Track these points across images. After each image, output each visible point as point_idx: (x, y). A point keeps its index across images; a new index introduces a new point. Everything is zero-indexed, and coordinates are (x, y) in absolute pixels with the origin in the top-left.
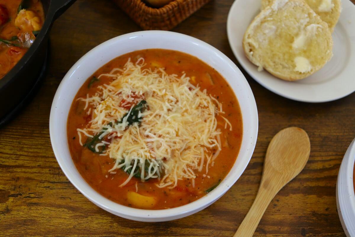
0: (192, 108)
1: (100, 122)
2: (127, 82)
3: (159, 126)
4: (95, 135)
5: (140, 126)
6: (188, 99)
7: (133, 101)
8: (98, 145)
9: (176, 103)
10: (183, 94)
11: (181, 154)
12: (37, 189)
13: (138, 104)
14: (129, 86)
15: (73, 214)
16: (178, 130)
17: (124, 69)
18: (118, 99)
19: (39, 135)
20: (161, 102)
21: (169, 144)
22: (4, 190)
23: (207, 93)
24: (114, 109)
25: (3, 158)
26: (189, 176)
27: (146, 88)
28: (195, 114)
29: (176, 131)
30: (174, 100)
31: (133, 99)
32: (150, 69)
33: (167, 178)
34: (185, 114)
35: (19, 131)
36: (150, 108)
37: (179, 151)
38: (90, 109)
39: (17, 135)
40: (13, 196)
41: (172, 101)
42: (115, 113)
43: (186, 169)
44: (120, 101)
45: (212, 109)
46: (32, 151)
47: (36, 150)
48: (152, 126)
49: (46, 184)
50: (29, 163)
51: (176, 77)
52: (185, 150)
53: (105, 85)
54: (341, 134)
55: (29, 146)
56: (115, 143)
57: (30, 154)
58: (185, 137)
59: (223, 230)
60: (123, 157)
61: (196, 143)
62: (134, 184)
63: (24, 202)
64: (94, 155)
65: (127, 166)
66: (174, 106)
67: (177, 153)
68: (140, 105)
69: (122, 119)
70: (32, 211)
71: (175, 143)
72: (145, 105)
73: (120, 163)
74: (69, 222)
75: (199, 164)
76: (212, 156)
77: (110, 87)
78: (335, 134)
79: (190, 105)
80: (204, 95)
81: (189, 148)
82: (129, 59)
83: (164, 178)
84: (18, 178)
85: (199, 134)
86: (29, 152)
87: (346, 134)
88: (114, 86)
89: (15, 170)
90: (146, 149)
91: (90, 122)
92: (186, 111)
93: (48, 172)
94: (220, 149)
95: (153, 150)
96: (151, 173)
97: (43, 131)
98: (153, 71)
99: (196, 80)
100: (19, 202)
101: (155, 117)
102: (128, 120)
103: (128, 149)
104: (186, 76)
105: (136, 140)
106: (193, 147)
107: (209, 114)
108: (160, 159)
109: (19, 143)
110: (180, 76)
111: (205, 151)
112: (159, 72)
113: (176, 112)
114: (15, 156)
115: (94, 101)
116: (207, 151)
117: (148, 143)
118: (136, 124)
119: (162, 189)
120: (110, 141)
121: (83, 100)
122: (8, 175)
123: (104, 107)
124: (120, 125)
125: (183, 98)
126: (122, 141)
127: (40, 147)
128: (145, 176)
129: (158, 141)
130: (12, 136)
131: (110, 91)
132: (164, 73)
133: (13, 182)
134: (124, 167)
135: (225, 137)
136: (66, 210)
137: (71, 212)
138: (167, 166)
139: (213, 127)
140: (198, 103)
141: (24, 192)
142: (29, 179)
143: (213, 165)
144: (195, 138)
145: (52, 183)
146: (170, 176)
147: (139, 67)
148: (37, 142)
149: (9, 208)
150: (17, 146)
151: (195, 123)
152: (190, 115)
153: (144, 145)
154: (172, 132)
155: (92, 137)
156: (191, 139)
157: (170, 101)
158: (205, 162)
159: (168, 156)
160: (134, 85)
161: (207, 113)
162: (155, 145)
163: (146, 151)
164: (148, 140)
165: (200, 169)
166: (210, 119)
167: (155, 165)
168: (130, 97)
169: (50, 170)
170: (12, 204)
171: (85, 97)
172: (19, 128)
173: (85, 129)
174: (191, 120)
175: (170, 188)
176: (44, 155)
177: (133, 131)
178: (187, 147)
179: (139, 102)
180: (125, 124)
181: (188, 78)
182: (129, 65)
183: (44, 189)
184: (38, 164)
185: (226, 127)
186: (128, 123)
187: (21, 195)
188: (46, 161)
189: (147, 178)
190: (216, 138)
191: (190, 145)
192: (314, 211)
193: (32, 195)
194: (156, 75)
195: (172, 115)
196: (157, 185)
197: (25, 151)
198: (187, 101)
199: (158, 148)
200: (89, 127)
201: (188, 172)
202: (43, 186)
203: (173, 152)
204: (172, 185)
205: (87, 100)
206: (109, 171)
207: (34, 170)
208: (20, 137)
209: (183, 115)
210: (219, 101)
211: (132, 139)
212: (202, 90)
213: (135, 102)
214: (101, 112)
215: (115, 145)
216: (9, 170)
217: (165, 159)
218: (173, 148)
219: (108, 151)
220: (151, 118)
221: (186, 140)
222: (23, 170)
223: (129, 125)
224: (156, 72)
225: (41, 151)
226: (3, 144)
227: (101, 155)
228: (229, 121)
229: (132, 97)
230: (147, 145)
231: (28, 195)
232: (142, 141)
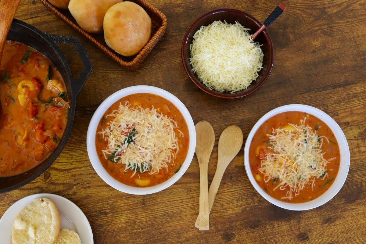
0: (160, 128)
1: (113, 146)
2: (122, 118)
3: (144, 142)
4: (112, 153)
5: (134, 143)
6: (157, 123)
7: (128, 131)
8: (115, 158)
9: (151, 127)
10: (154, 121)
11: (158, 155)
12: (87, 179)
13: (131, 132)
14: (124, 121)
15: (109, 189)
16: (155, 143)
17: (119, 110)
18: (120, 129)
19: (79, 148)
20: (143, 128)
21: (152, 152)
22: (70, 183)
23: (167, 117)
24: (119, 136)
25: (64, 165)
26: (164, 166)
27: (134, 121)
28: (162, 131)
29: (154, 144)
30: (150, 126)
31: (128, 130)
32: (133, 107)
33: (153, 169)
34: (157, 132)
35: (67, 148)
36: (138, 132)
37: (157, 154)
38: (106, 138)
39: (67, 151)
40: (75, 185)
41: (149, 127)
42: (120, 139)
43: (162, 163)
44: (121, 131)
45: (171, 126)
46: (78, 158)
47: (80, 158)
48: (141, 143)
49: (91, 176)
50: (79, 166)
51: (149, 110)
52: (160, 152)
53: (110, 122)
54: (252, 116)
55: (76, 156)
56: (123, 155)
57: (77, 160)
58: (159, 146)
59: (188, 183)
60: (129, 162)
61: (165, 147)
62: (138, 175)
63: (82, 187)
64: (114, 164)
65: (132, 167)
66: (150, 129)
67: (157, 156)
68: (132, 132)
69: (124, 142)
70: (88, 191)
71: (154, 151)
72: (135, 131)
73: (128, 166)
74: (108, 193)
75: (169, 159)
76: (175, 153)
77: (113, 123)
78: (248, 117)
79: (159, 127)
80: (166, 118)
81: (162, 151)
82: (121, 103)
83: (152, 170)
84: (75, 175)
85: (166, 142)
86: (76, 159)
87: (254, 116)
88: (116, 122)
89: (72, 171)
90: (140, 157)
91: (108, 146)
92: (158, 130)
93: (90, 168)
94: (178, 149)
95: (144, 158)
96: (145, 169)
97: (81, 146)
98: (135, 108)
99: (160, 110)
100: (79, 188)
101: (141, 137)
102: (128, 142)
103: (131, 158)
104: (155, 108)
105: (134, 151)
106: (164, 150)
107: (170, 130)
108: (148, 161)
109: (70, 155)
110: (151, 109)
111: (171, 151)
112: (139, 109)
113: (152, 132)
114: (70, 163)
115: (107, 132)
116: (172, 151)
117: (140, 153)
118: (132, 143)
119: (152, 175)
120: (121, 155)
121: (101, 133)
122: (69, 174)
123: (113, 137)
124: (124, 145)
125: (155, 124)
126: (127, 154)
127: (81, 155)
128: (142, 171)
129: (145, 152)
130: (64, 152)
131: (114, 125)
132: (142, 109)
133: (73, 178)
134: (131, 168)
135: (181, 142)
136: (105, 187)
137: (108, 188)
138: (152, 163)
139: (173, 137)
140: (164, 124)
141: (81, 182)
142: (81, 174)
143: (176, 158)
144: (165, 145)
145: (94, 174)
146: (155, 168)
147: (127, 107)
148: (79, 153)
149: (75, 192)
150: (69, 157)
151: (163, 136)
152: (160, 132)
153: (139, 154)
154: (152, 144)
155: (111, 154)
156: (163, 146)
157: (148, 127)
158: (172, 157)
159: (152, 159)
160: (127, 120)
161: (169, 129)
162: (144, 154)
163: (140, 158)
164: (140, 151)
165: (170, 161)
166: (171, 133)
167: (146, 166)
168: (126, 128)
169: (91, 168)
170: (76, 189)
171: (102, 131)
172: (67, 146)
173: (106, 150)
174: (161, 135)
175: (156, 174)
176: (85, 159)
177: (131, 147)
178: (161, 151)
179: (132, 131)
180: (126, 144)
181: (156, 110)
182: (121, 106)
183: (91, 178)
184: (83, 165)
185: (180, 136)
186: (128, 143)
187: (79, 184)
188: (87, 163)
189: (143, 172)
190: (175, 143)
191: (162, 149)
192: (237, 165)
193: (85, 183)
194: (138, 111)
195: (150, 135)
196: (149, 174)
197: (74, 159)
198: (157, 125)
199: (146, 155)
200: (108, 149)
201: (164, 165)
202: (89, 177)
203: (154, 156)
204: (157, 172)
205: (103, 133)
206: (124, 171)
207: (82, 169)
208: (69, 151)
209: (156, 133)
210: (174, 121)
211: (132, 152)
212: (164, 116)
213: (129, 131)
214: (112, 139)
215: (124, 156)
216: (69, 171)
217: (151, 161)
218: (154, 154)
219: (121, 160)
220: (139, 138)
221: (160, 147)
222: (77, 170)
223: (129, 144)
224: (137, 109)
225: (83, 158)
226: (61, 157)
227: (118, 163)
228: (181, 131)
229: (127, 129)
230: (140, 155)
231: (83, 183)
232: (137, 152)
